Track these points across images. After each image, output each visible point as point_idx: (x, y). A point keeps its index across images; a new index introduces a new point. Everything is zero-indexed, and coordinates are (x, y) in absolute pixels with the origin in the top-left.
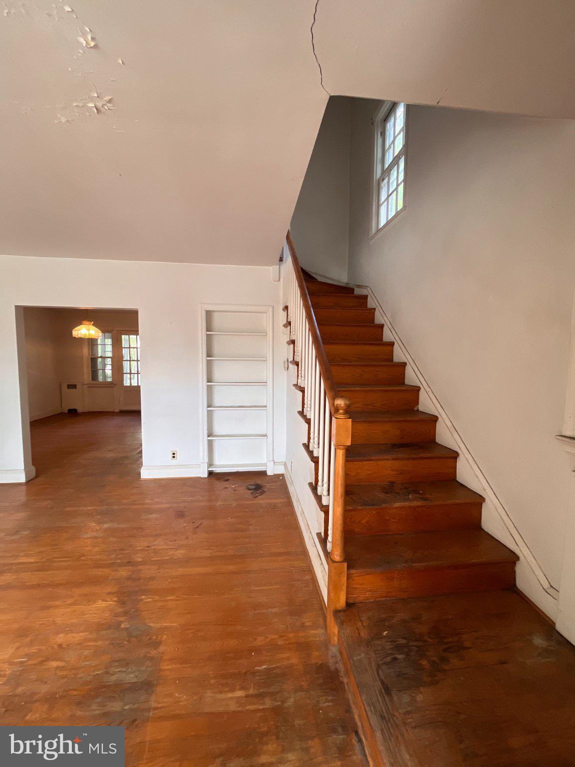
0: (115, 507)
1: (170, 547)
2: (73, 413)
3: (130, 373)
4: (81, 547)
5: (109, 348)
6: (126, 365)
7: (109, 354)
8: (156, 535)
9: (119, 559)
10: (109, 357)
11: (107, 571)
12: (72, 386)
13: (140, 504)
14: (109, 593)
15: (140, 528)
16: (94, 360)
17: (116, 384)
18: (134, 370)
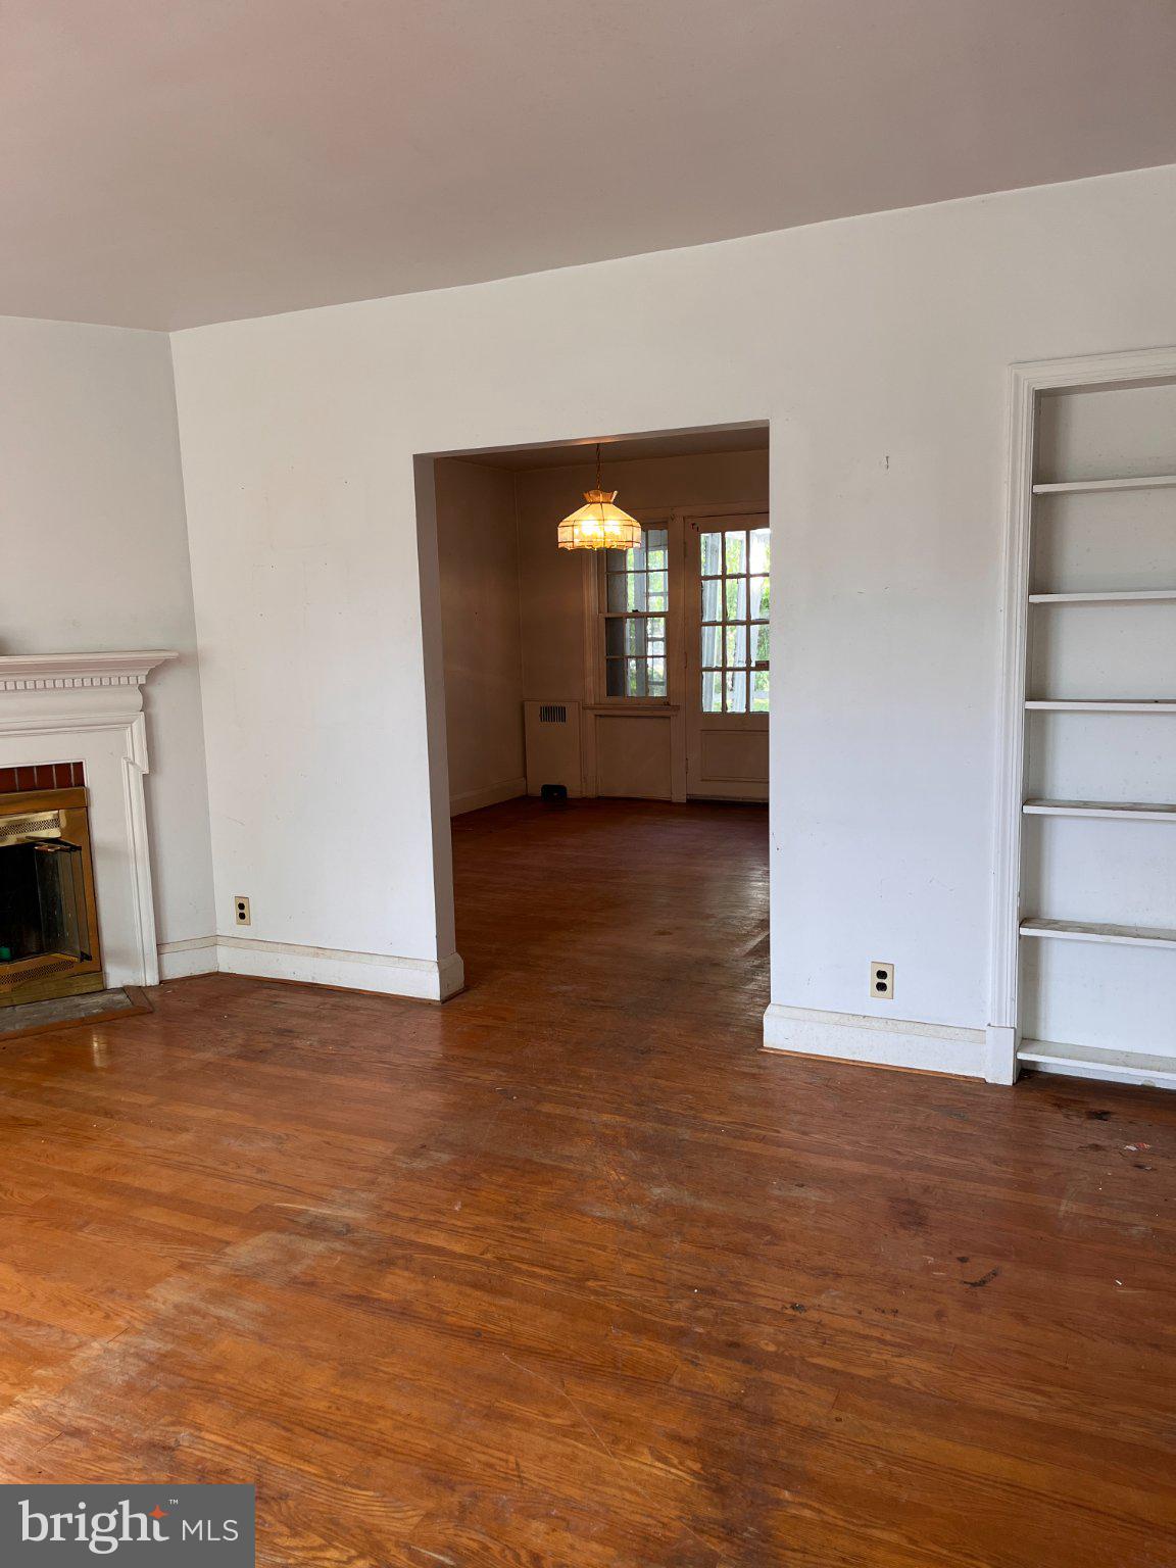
0: (686, 1134)
1: (875, 1333)
2: (554, 798)
3: (724, 670)
4: (588, 1244)
5: (659, 582)
6: (711, 638)
7: (658, 604)
8: (823, 1272)
9: (701, 1321)
10: (659, 615)
11: (665, 1352)
12: (553, 713)
13: (763, 1139)
14: (676, 1438)
15: (767, 1229)
16: (613, 625)
17: (677, 708)
18: (736, 658)
